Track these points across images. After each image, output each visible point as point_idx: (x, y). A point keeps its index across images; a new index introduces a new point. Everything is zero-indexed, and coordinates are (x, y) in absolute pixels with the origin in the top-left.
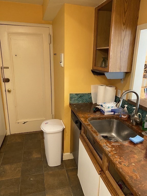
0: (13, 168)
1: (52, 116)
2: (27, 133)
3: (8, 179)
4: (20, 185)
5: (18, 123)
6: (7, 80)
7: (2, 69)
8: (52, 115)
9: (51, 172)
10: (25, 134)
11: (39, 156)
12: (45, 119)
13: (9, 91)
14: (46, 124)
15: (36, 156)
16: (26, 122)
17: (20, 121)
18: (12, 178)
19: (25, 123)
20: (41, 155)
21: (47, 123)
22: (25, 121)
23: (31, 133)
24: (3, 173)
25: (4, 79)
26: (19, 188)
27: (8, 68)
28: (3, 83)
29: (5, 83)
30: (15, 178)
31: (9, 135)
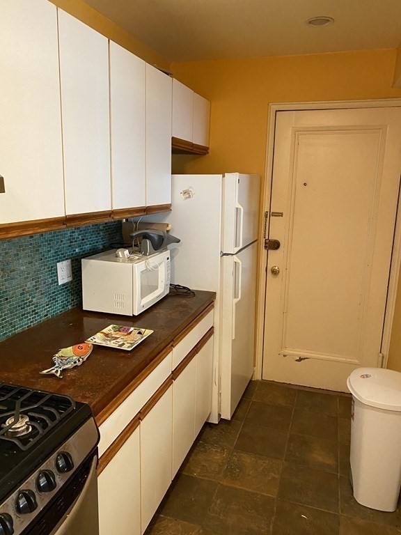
0: (262, 468)
1: (381, 358)
2: (303, 389)
3: (247, 490)
4: (273, 519)
5: (284, 356)
6: (274, 245)
7: (266, 217)
8: (381, 355)
9: (361, 522)
10: (297, 388)
11: (330, 461)
12: (357, 361)
13: (275, 272)
14: (363, 376)
15: (320, 459)
16: (305, 359)
17: (292, 352)
18: (255, 492)
19: (300, 359)
20: (337, 461)
21: (367, 376)
22: (303, 354)
23: (312, 390)
24: (238, 471)
25: (267, 241)
26: (271, 526)
27: (281, 215)
28: (264, 252)
29: (270, 251)
30: (262, 496)
31: (257, 381)
